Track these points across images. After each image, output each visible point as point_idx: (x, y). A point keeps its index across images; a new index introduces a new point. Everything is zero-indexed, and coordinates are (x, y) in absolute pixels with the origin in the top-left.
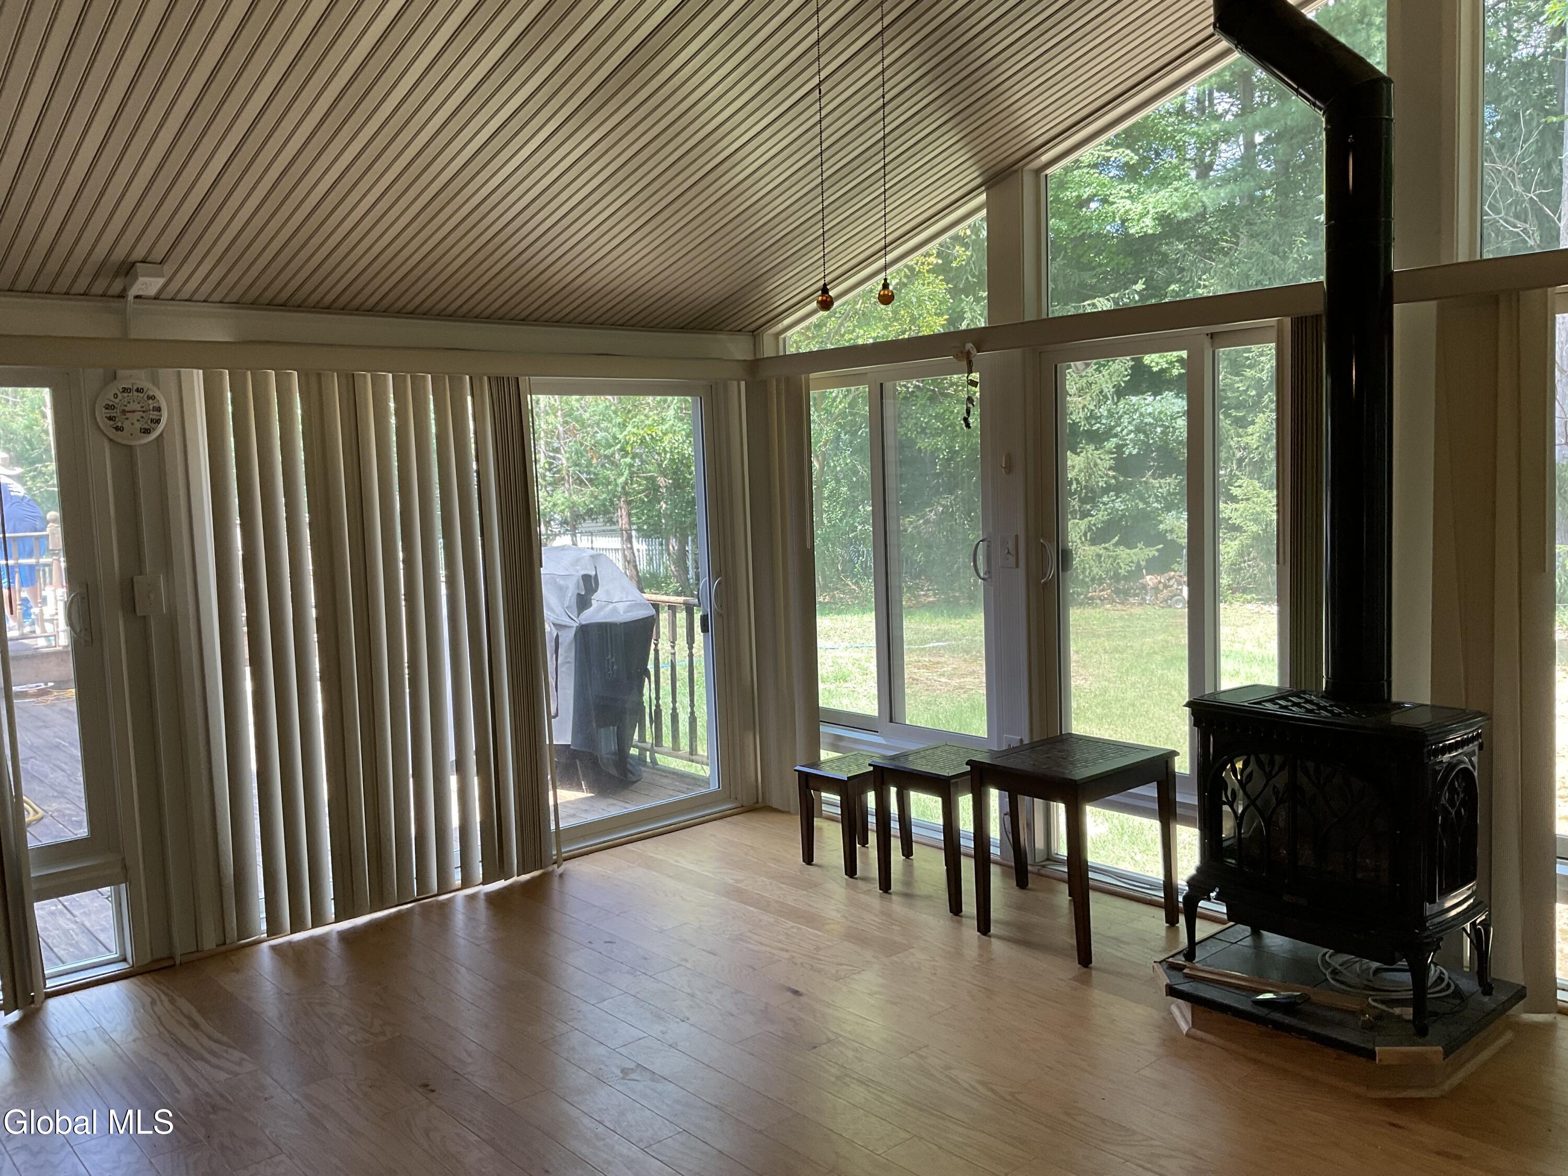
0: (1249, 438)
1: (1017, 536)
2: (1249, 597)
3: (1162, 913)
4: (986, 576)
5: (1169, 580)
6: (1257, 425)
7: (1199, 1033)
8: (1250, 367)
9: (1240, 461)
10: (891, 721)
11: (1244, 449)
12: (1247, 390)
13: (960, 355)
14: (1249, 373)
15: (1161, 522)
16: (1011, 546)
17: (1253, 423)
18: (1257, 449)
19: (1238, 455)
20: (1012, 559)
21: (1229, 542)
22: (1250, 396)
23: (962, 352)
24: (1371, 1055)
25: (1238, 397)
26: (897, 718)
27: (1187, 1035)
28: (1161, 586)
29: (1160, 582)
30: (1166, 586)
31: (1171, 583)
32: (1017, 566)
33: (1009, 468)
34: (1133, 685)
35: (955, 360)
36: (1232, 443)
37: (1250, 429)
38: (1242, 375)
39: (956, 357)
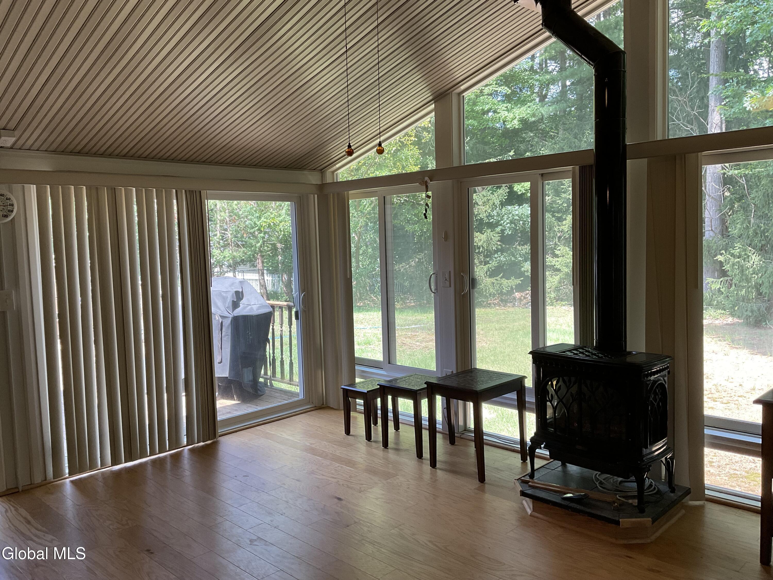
0: (564, 226)
1: (450, 272)
2: (564, 303)
3: (519, 456)
4: (435, 291)
5: (526, 295)
6: (567, 221)
7: (536, 514)
8: (564, 192)
9: (560, 237)
10: (389, 363)
11: (562, 232)
12: (563, 203)
13: (422, 183)
14: (563, 195)
15: (523, 267)
16: (447, 276)
17: (565, 219)
18: (567, 232)
19: (559, 235)
20: (448, 283)
21: (554, 277)
22: (564, 206)
23: (423, 181)
24: (618, 523)
25: (558, 207)
26: (392, 361)
27: (531, 515)
28: (522, 298)
29: (522, 296)
30: (525, 298)
32: (450, 286)
33: (446, 238)
34: (509, 346)
35: (420, 185)
36: (556, 229)
37: (564, 222)
38: (560, 197)
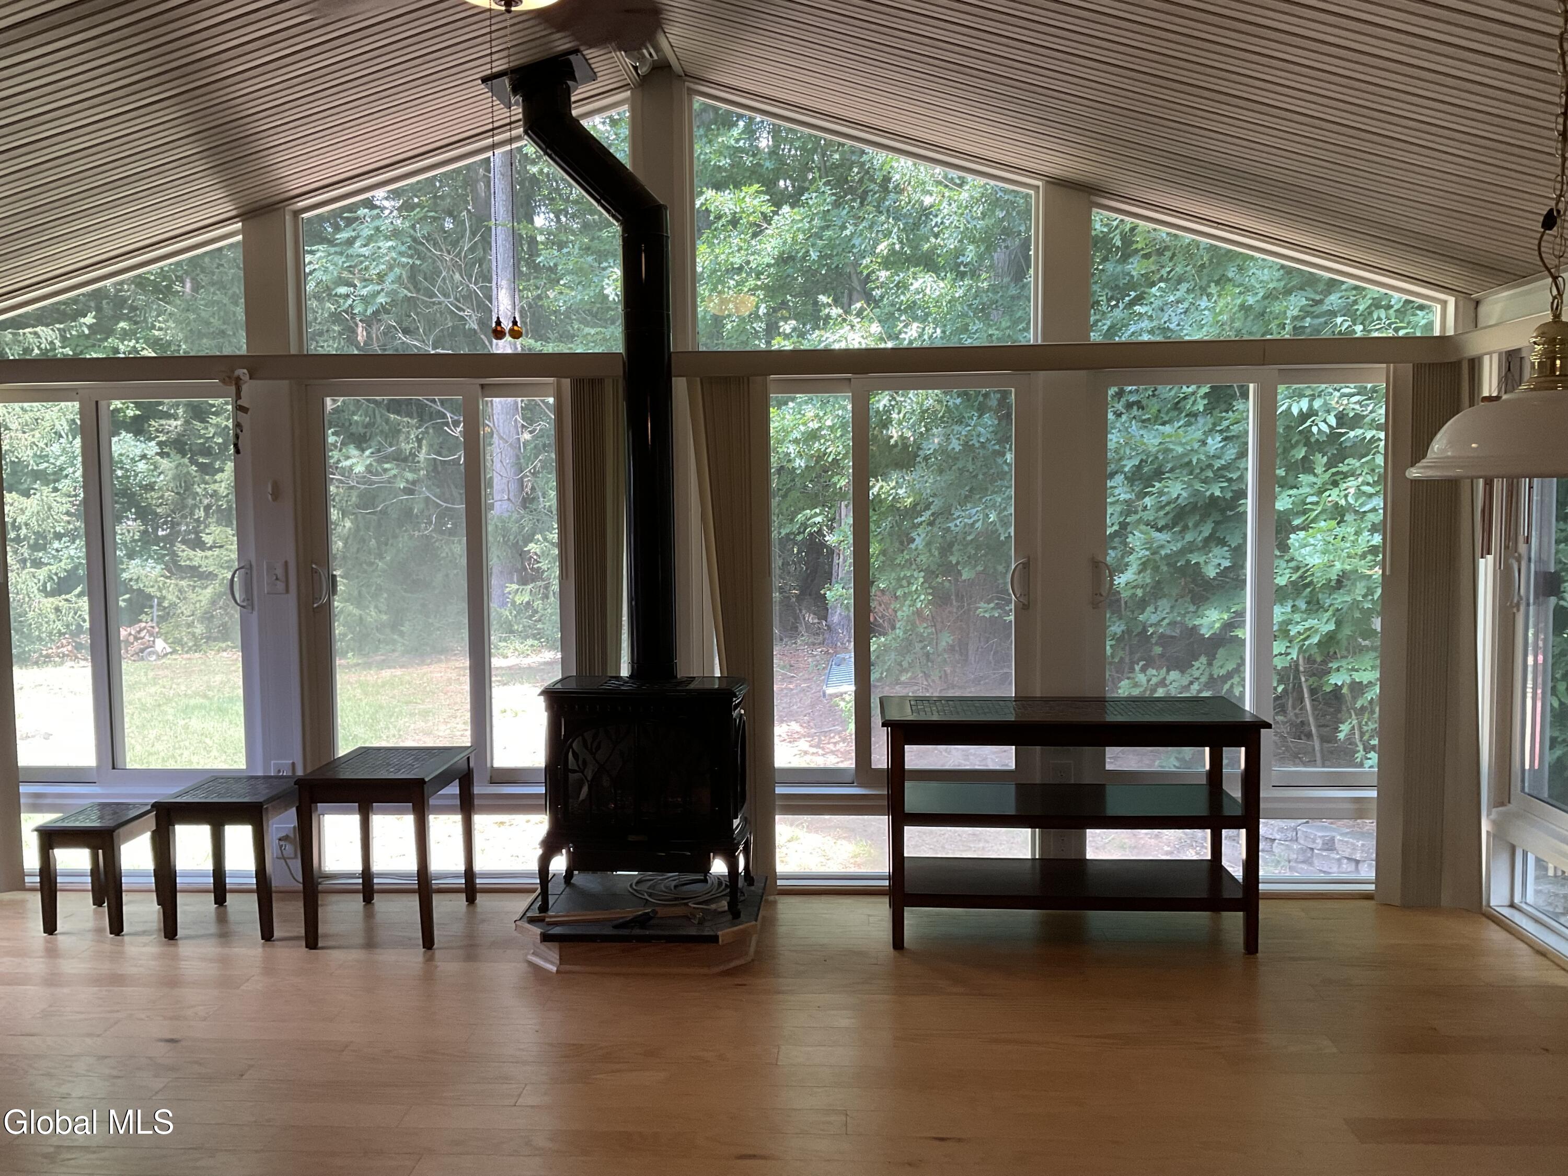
0: (217, 485)
1: (286, 563)
2: (224, 645)
4: (244, 604)
5: (139, 632)
6: (226, 473)
7: (568, 967)
8: (217, 414)
9: (207, 508)
10: (114, 768)
11: (211, 496)
12: (213, 437)
13: (227, 379)
14: (214, 420)
15: (124, 570)
16: (280, 572)
17: (222, 470)
18: (227, 496)
19: (206, 502)
20: (281, 586)
21: (200, 590)
22: (215, 443)
23: (229, 377)
24: (714, 939)
25: (203, 444)
26: (119, 764)
27: (558, 971)
28: (131, 639)
29: (130, 634)
30: (136, 639)
31: (142, 634)
32: (287, 591)
33: (276, 494)
35: (221, 384)
36: (198, 490)
37: (218, 477)
38: (208, 422)
39: (223, 381)
